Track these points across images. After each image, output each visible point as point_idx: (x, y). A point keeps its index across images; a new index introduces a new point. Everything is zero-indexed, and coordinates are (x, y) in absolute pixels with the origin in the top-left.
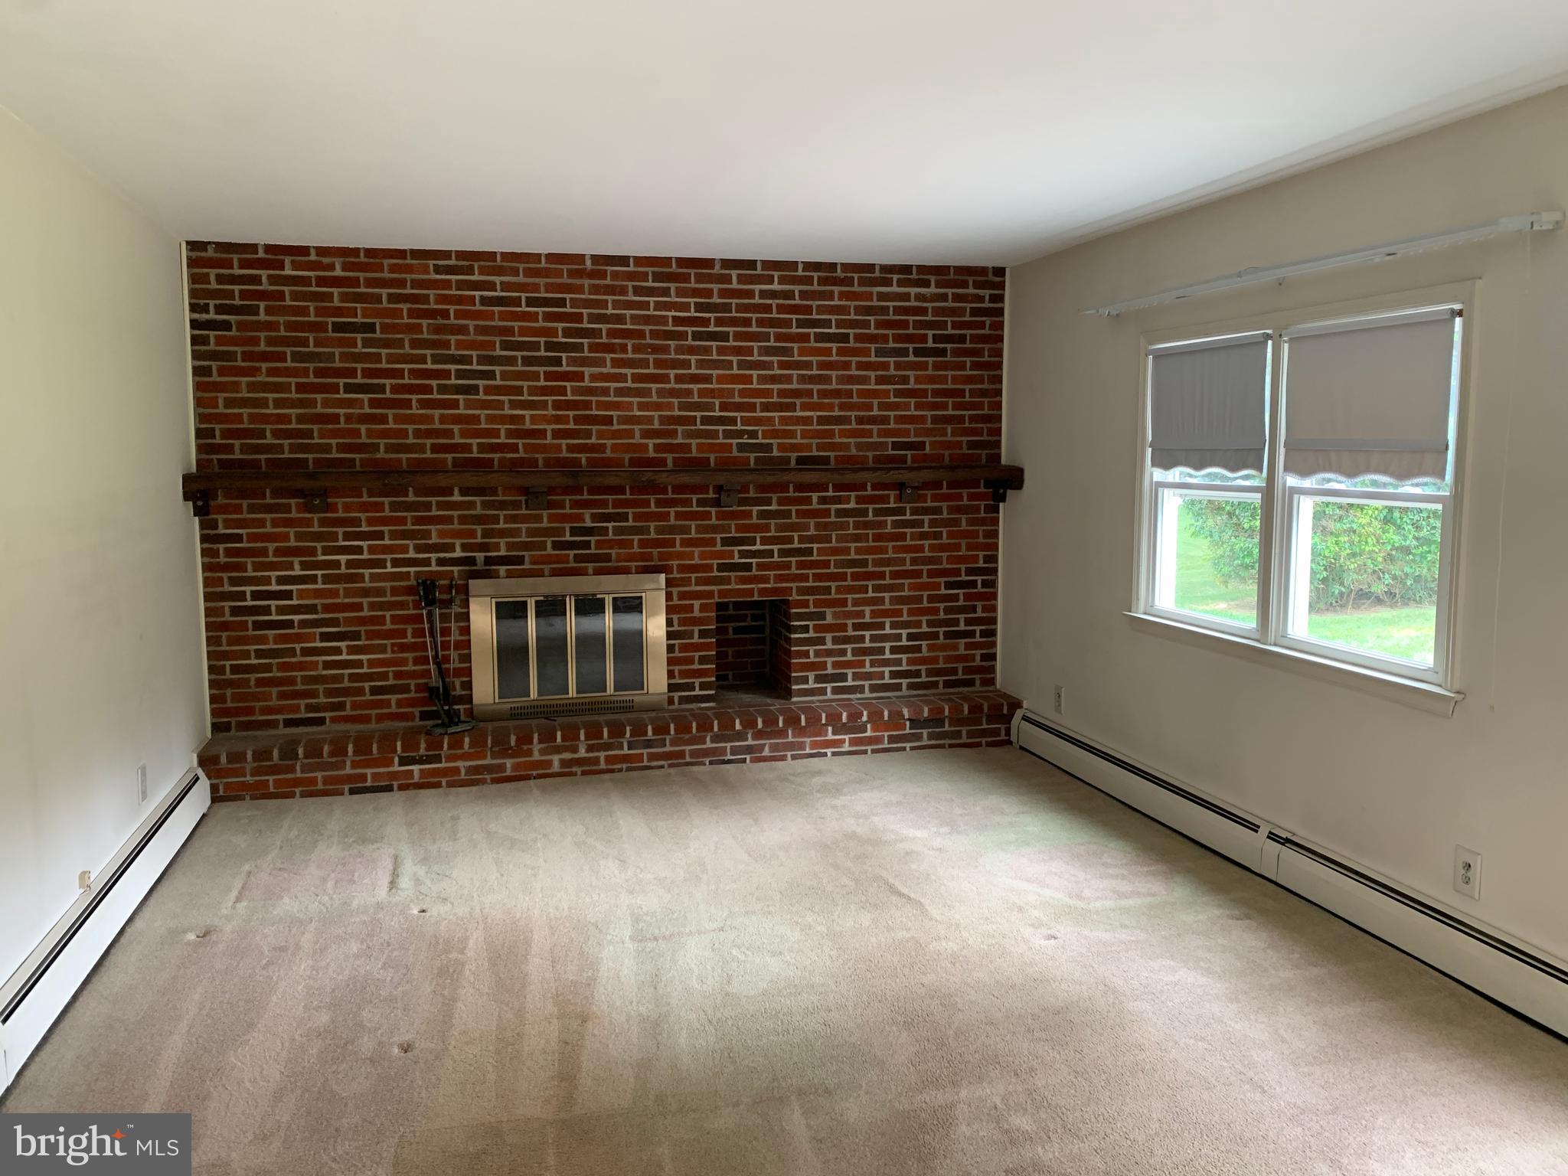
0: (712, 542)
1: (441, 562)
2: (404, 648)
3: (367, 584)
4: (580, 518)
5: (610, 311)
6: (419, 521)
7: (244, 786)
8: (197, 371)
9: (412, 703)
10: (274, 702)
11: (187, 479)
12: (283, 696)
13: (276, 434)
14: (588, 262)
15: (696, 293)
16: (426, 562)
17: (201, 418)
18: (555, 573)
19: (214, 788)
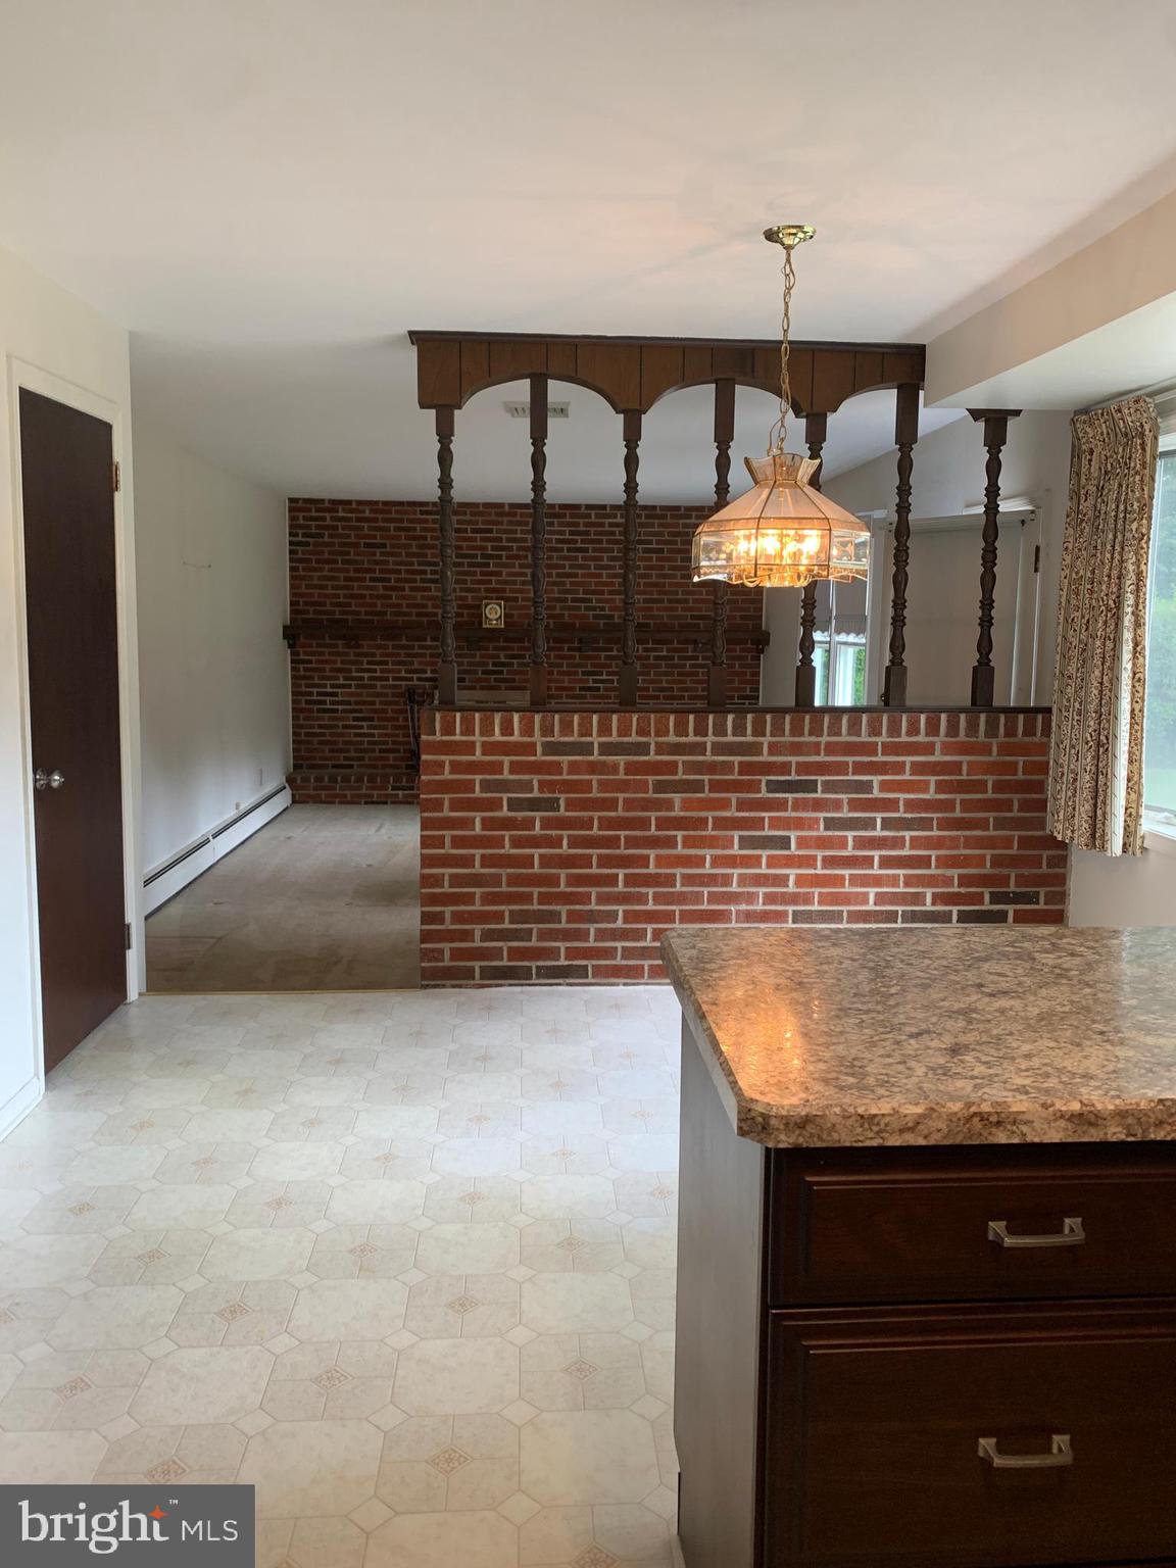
0: (576, 673)
1: (419, 679)
2: (397, 727)
3: (379, 690)
4: (498, 657)
5: (518, 536)
6: (408, 655)
7: (309, 796)
8: (292, 569)
9: (402, 759)
10: (327, 754)
11: (285, 627)
12: (332, 751)
13: (332, 604)
14: (507, 507)
15: (569, 524)
16: (411, 679)
17: (293, 595)
18: (482, 688)
19: (293, 796)
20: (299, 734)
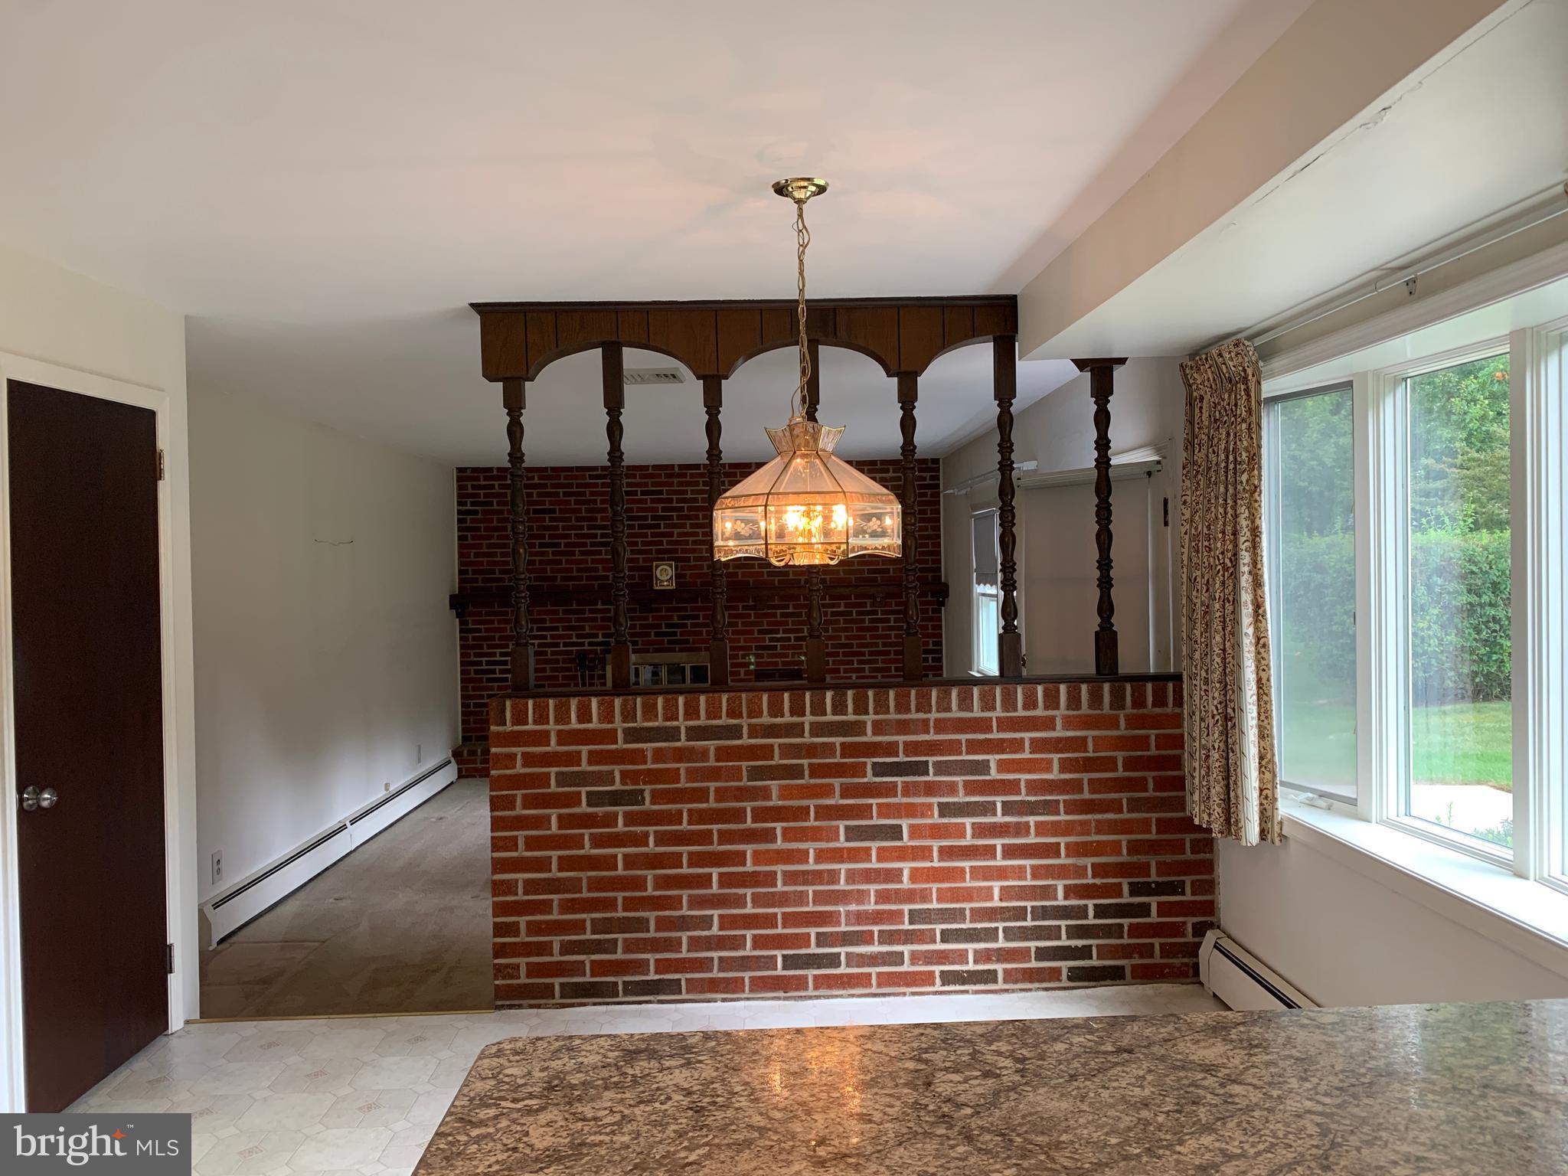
0: (751, 632)
1: (590, 644)
3: (549, 657)
4: (671, 618)
5: (689, 496)
6: (578, 620)
7: (476, 770)
8: (460, 538)
11: (452, 597)
13: (501, 572)
14: (676, 469)
16: (583, 644)
17: (461, 564)
18: (656, 651)
19: (460, 771)
20: (468, 705)
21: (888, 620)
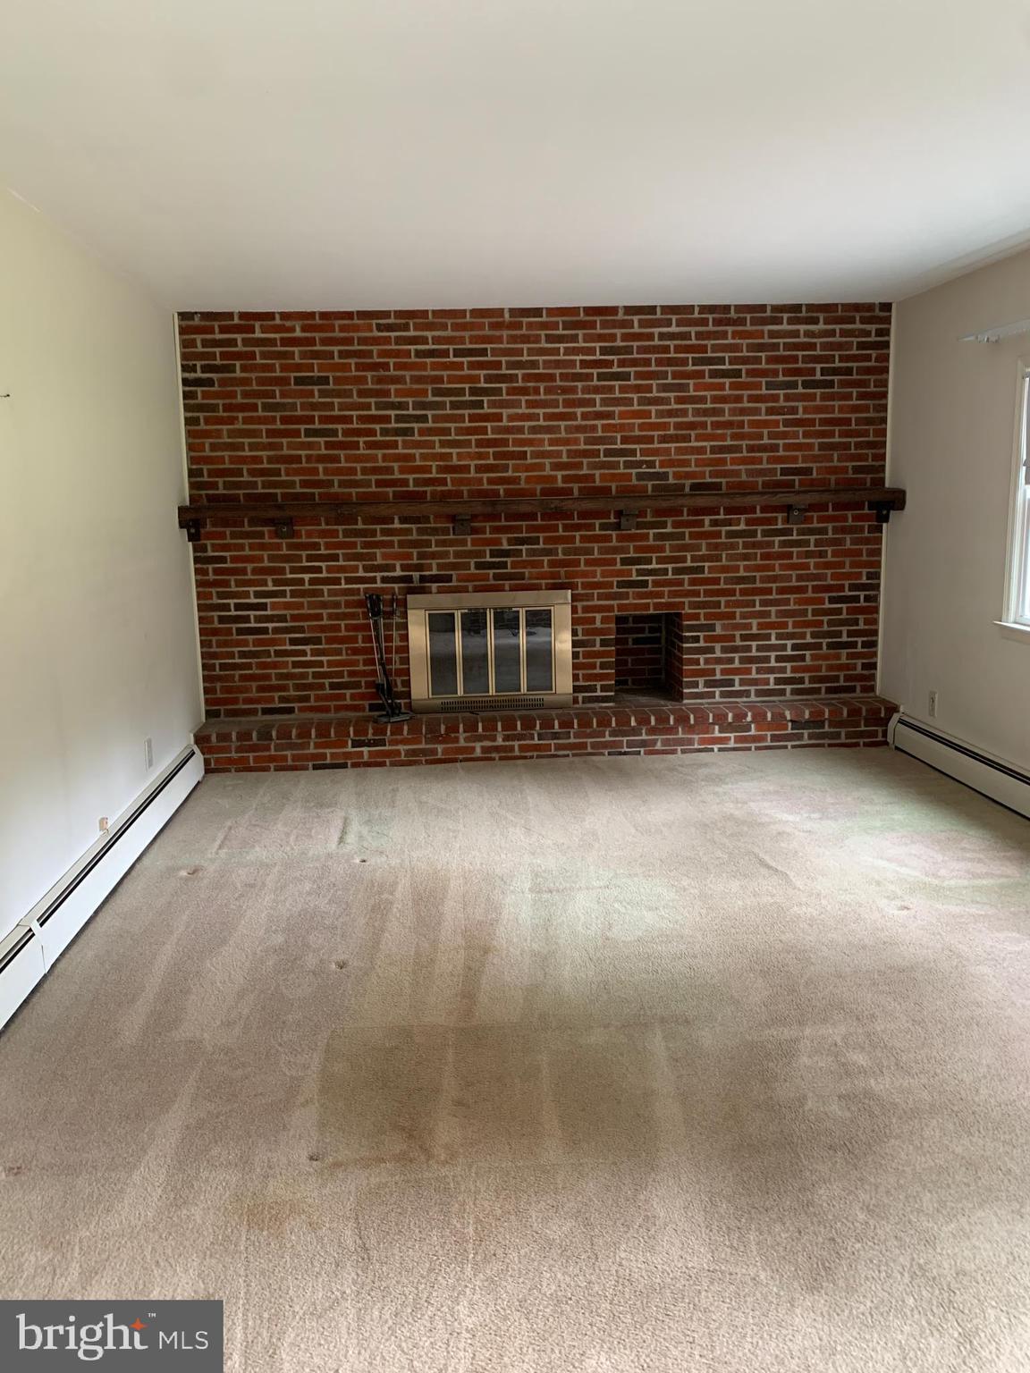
0: (612, 562)
1: (384, 580)
2: (356, 651)
3: (326, 598)
4: (498, 542)
5: (525, 358)
6: (366, 545)
7: (231, 761)
8: (188, 421)
9: (363, 697)
10: (254, 694)
11: (181, 510)
12: (261, 689)
13: (252, 472)
14: (507, 315)
15: (601, 338)
16: (373, 580)
17: (192, 460)
18: (477, 590)
19: (207, 762)
20: (212, 667)
21: (807, 543)
